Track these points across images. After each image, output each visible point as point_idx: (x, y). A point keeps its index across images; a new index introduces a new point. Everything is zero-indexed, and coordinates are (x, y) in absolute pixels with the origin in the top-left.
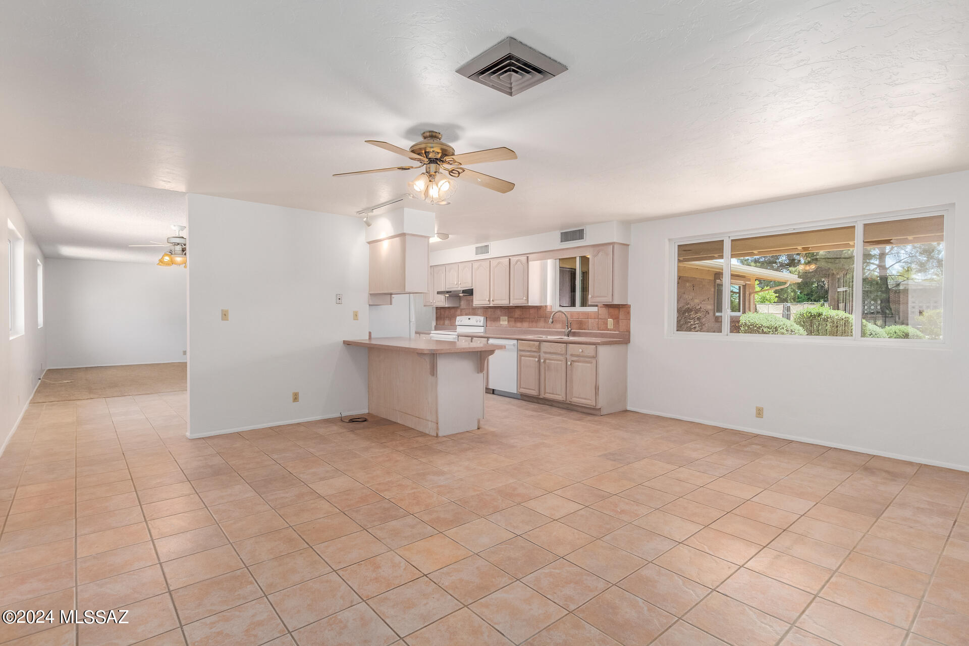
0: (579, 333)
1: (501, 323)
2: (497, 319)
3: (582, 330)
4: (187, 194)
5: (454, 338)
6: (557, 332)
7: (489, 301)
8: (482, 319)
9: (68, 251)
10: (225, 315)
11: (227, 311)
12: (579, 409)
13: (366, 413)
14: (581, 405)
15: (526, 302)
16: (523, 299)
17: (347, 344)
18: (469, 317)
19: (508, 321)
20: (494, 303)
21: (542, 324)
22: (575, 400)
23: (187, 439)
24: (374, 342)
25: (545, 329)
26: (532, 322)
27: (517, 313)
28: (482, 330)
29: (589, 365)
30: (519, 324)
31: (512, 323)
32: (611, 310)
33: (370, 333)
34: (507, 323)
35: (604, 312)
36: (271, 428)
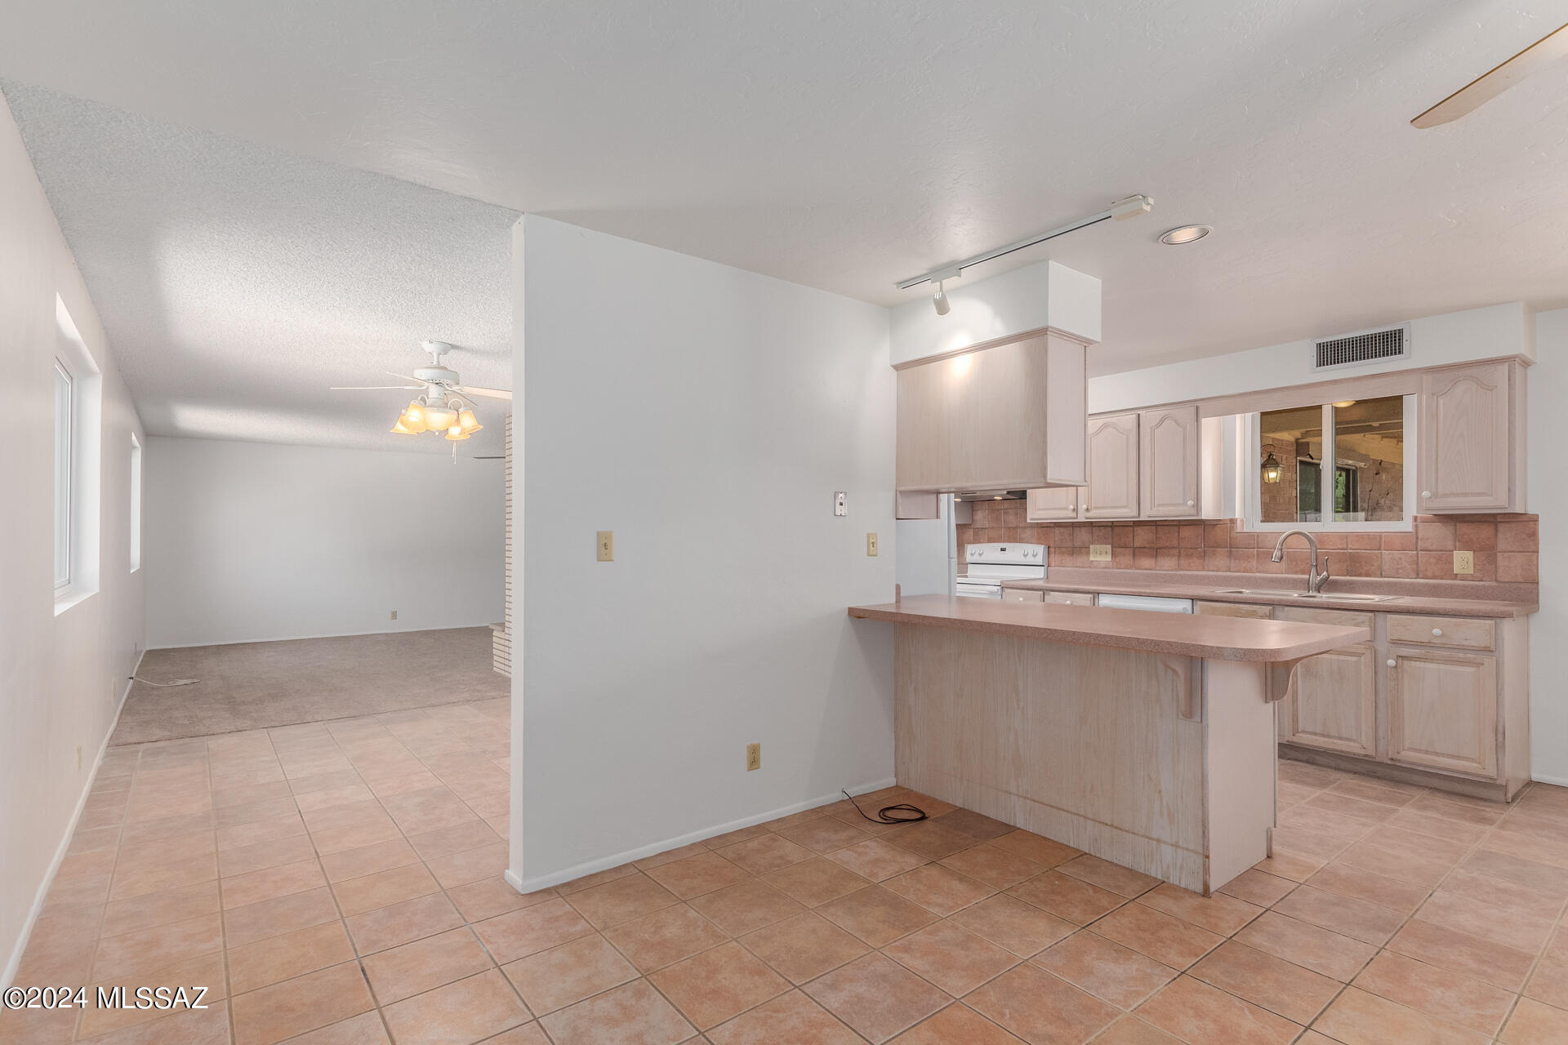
0: (1351, 583)
1: (1092, 558)
2: (1083, 550)
3: (1370, 576)
4: (522, 219)
5: (992, 593)
6: (1272, 580)
7: (1075, 510)
8: (1040, 550)
9: (194, 418)
10: (604, 546)
11: (608, 535)
12: (1416, 778)
13: (892, 785)
14: (1445, 773)
15: (1193, 511)
16: (1184, 504)
17: (856, 615)
18: (1003, 545)
19: (1113, 555)
20: (1089, 514)
21: (1220, 560)
22: (1409, 756)
23: (517, 893)
24: (907, 609)
25: (1229, 574)
26: (1190, 556)
27: (1142, 537)
28: (1039, 573)
29: (1470, 670)
30: (1146, 562)
31: (1127, 559)
32: (1465, 529)
33: (898, 587)
34: (1109, 558)
35: (1438, 534)
36: (705, 843)
